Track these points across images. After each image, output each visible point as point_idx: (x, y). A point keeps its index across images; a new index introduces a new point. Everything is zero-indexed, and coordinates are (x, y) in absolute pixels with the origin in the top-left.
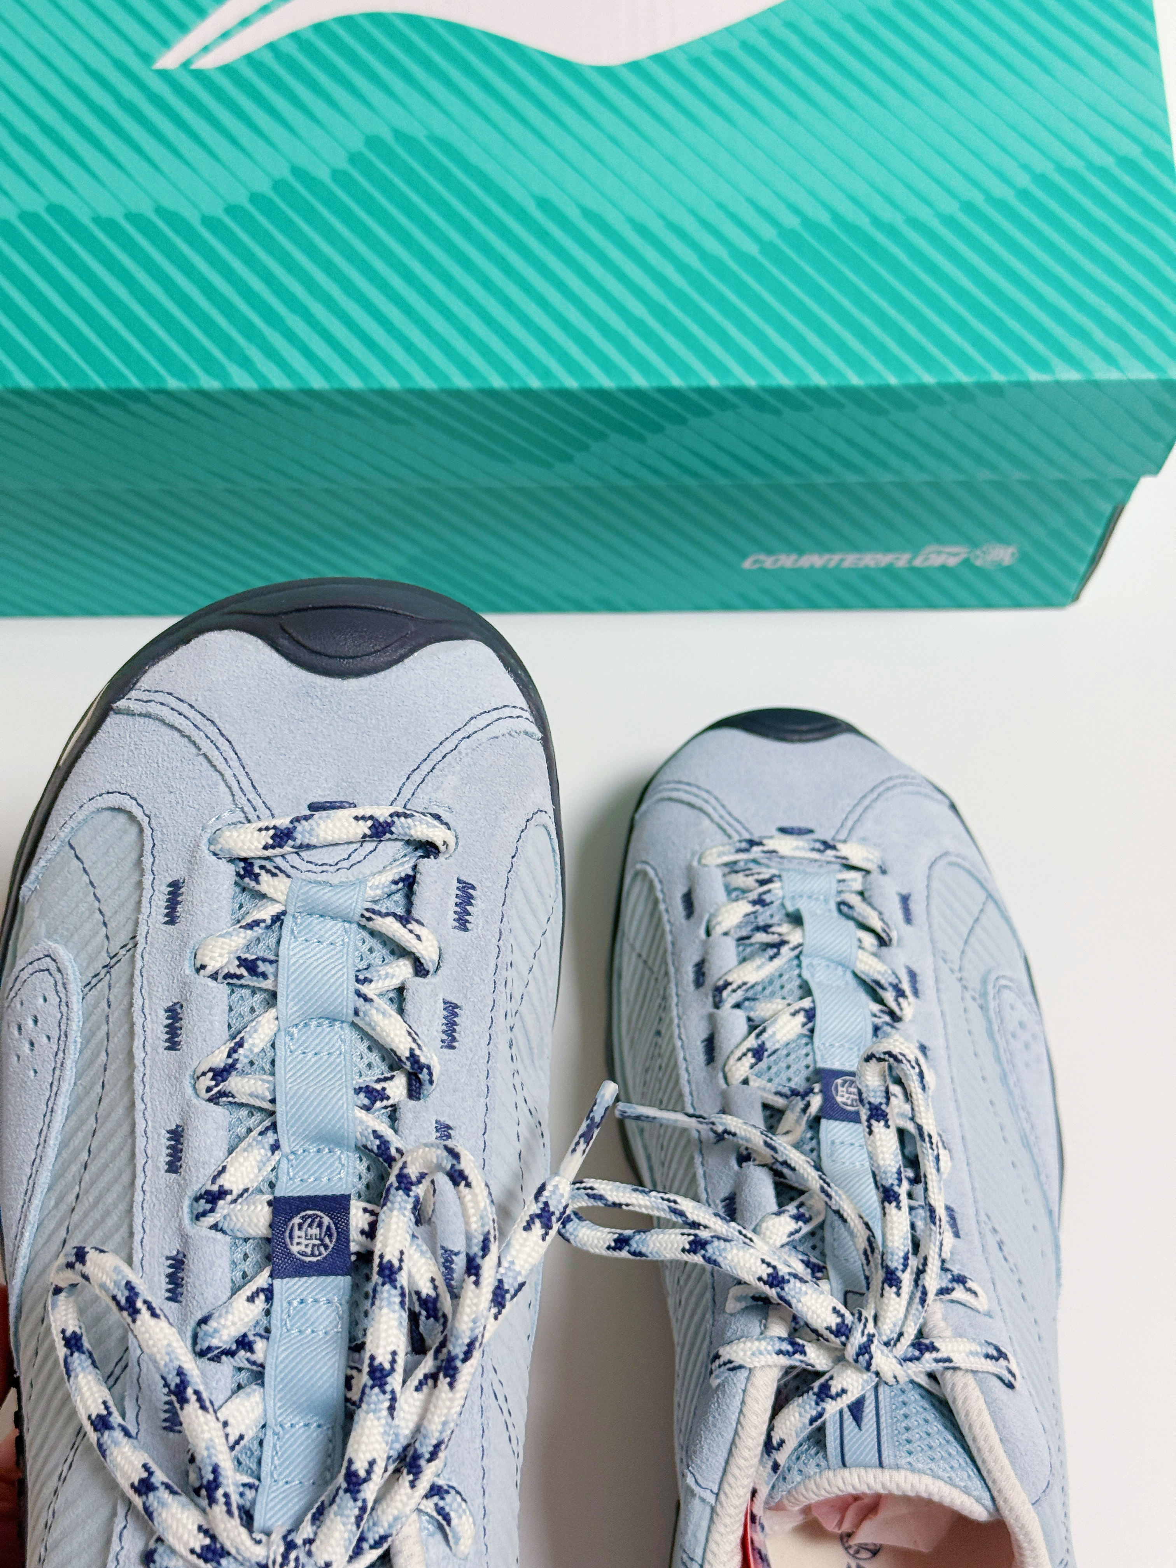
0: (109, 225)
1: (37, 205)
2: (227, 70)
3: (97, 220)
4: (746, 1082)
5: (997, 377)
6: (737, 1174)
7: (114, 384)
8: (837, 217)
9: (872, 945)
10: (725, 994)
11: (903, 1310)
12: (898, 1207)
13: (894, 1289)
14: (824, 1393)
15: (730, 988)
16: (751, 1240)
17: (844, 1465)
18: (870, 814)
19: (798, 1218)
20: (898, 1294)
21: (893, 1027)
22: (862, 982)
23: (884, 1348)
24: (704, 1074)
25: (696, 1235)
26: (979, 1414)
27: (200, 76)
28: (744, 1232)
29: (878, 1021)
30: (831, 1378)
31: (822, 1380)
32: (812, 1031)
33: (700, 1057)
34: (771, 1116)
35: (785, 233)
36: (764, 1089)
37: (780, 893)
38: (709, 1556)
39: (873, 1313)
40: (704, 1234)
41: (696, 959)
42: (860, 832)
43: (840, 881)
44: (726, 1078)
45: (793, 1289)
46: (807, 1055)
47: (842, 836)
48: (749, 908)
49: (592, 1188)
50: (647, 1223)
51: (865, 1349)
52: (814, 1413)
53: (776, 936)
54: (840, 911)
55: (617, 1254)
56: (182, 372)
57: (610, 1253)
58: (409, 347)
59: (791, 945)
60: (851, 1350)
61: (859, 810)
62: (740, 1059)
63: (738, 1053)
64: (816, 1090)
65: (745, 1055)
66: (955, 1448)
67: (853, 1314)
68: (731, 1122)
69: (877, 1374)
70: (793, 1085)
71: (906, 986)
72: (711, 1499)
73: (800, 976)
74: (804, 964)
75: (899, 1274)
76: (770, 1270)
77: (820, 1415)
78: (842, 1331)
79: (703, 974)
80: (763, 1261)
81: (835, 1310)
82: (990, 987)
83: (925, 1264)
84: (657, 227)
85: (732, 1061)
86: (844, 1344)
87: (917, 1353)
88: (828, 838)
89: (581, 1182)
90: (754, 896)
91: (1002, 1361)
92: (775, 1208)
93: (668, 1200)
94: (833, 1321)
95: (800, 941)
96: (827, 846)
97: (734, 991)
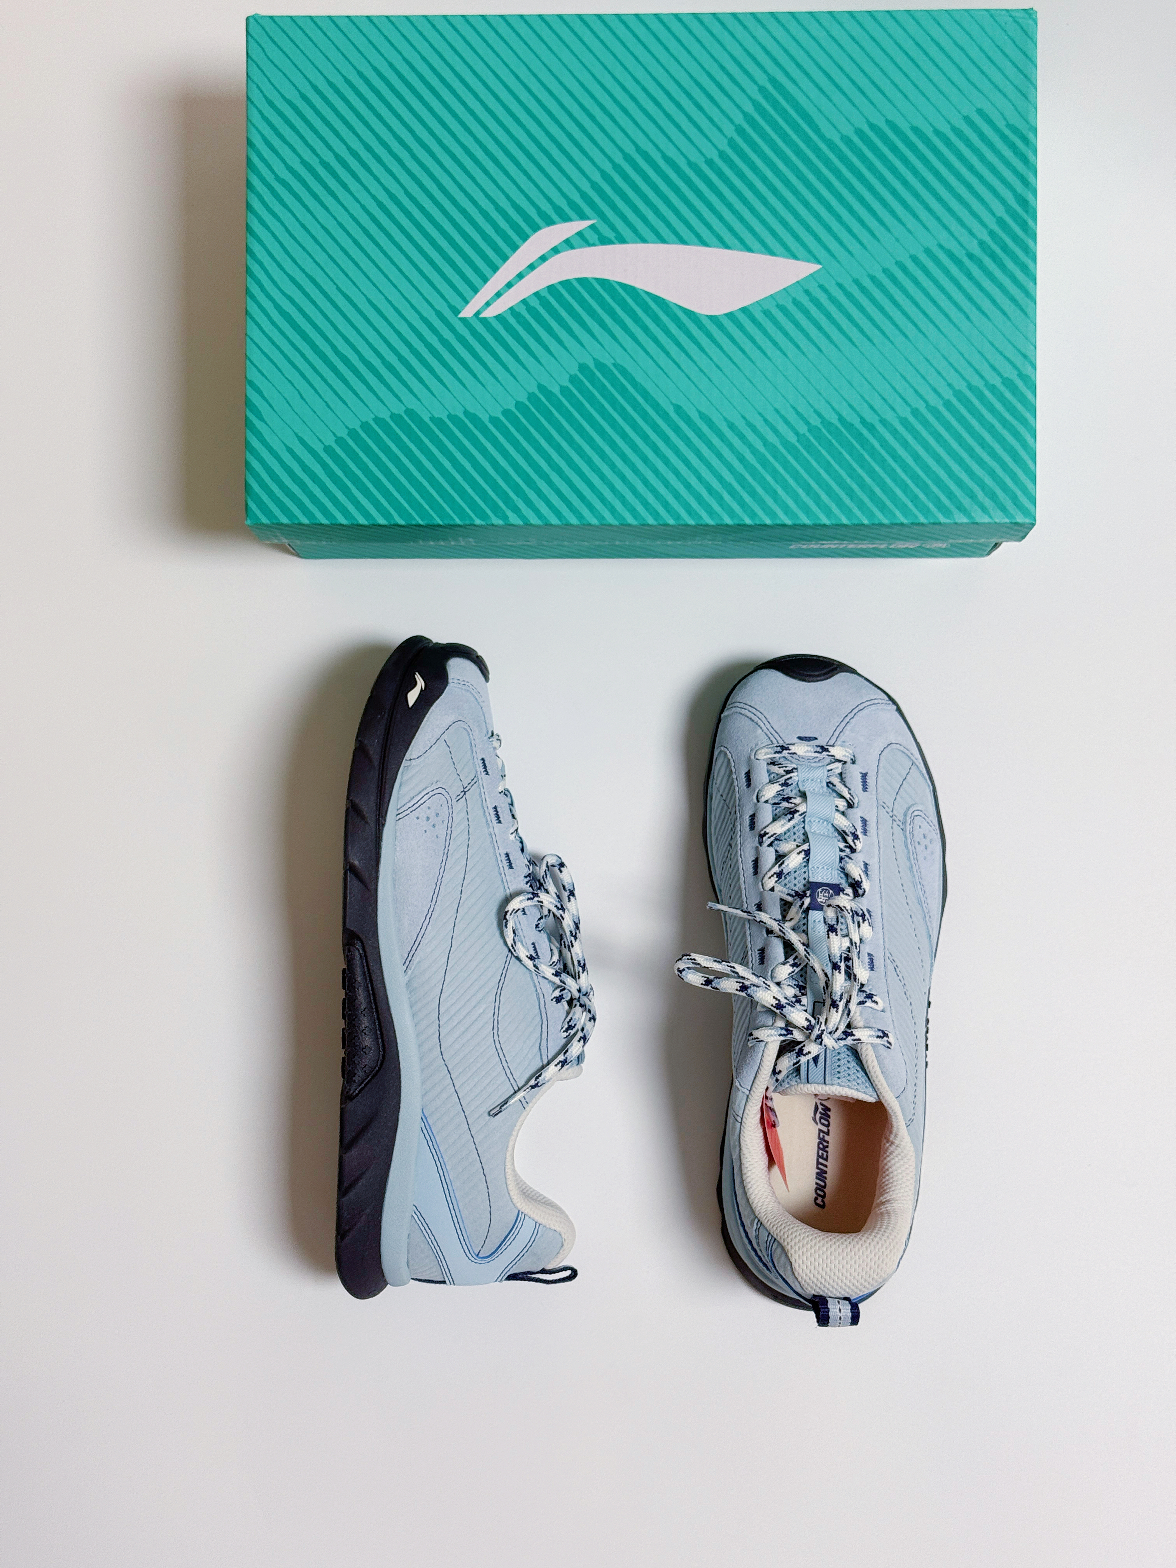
0: (439, 422)
1: (399, 410)
2: (499, 317)
3: (432, 419)
4: (772, 889)
5: (922, 520)
6: (766, 939)
7: (446, 522)
8: (841, 419)
9: (844, 806)
10: (764, 838)
11: (839, 1018)
12: (840, 972)
13: (835, 1009)
14: (800, 1053)
15: (767, 836)
16: (769, 986)
17: (808, 1082)
18: (849, 727)
19: (793, 965)
20: (837, 1012)
21: (850, 858)
22: (836, 829)
23: (829, 1035)
24: (752, 880)
25: (743, 983)
26: (873, 1061)
27: (485, 322)
28: (766, 982)
29: (843, 854)
30: (804, 1046)
31: (800, 1046)
32: (808, 860)
33: (751, 870)
34: (785, 904)
35: (811, 429)
36: (782, 892)
37: (796, 779)
38: (745, 1115)
39: (825, 1017)
40: (747, 983)
41: (751, 813)
42: (842, 738)
43: (829, 771)
44: (763, 885)
45: (788, 1010)
46: (805, 872)
47: (831, 743)
48: (780, 788)
49: (694, 960)
50: (720, 975)
51: (819, 1037)
52: (795, 1061)
53: (793, 805)
54: (828, 786)
55: (706, 987)
56: (483, 515)
57: (703, 986)
58: (603, 500)
59: (800, 813)
60: (813, 1037)
61: (843, 724)
62: (770, 878)
63: (769, 874)
64: (808, 895)
65: (772, 876)
66: (861, 1074)
67: (815, 1019)
68: (763, 916)
69: (825, 1046)
70: (796, 889)
71: (859, 833)
72: (747, 1092)
73: (804, 828)
74: (806, 822)
75: (838, 1002)
76: (777, 1002)
77: (798, 1062)
78: (810, 1028)
79: (754, 823)
80: (774, 997)
81: (807, 1019)
82: (908, 818)
83: (850, 999)
84: (741, 425)
85: (766, 878)
86: (810, 1033)
87: (844, 1037)
88: (824, 744)
89: (690, 956)
90: (782, 780)
91: (885, 1039)
92: (782, 959)
93: (730, 967)
94: (806, 1024)
95: (805, 810)
96: (824, 749)
97: (769, 838)
